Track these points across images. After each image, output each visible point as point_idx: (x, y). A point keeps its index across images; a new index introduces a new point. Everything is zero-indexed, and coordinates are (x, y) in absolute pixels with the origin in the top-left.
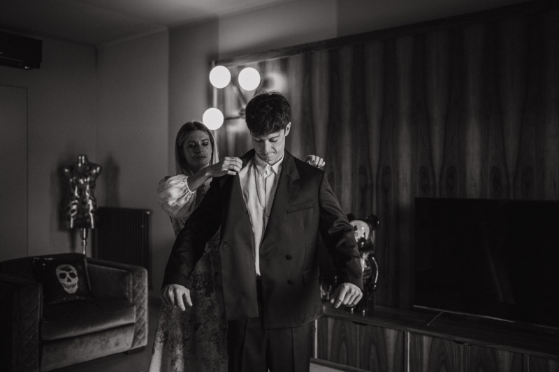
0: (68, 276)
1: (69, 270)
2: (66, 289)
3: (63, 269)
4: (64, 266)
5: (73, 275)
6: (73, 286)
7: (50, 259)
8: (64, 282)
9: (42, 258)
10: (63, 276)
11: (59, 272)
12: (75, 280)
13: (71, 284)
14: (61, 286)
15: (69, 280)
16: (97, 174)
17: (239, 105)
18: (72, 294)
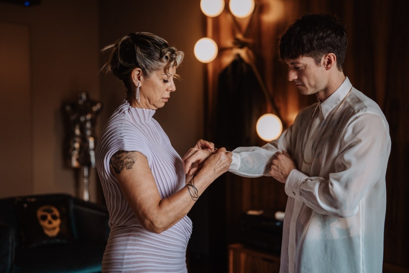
0: (49, 218)
1: (50, 211)
2: (47, 232)
3: (45, 211)
4: (46, 207)
5: (54, 218)
6: (54, 228)
7: (33, 200)
8: (45, 224)
9: (24, 199)
10: (44, 218)
11: (40, 213)
12: (57, 223)
13: (53, 227)
14: (41, 229)
15: (50, 223)
16: (98, 112)
17: (233, 34)
18: (53, 238)
